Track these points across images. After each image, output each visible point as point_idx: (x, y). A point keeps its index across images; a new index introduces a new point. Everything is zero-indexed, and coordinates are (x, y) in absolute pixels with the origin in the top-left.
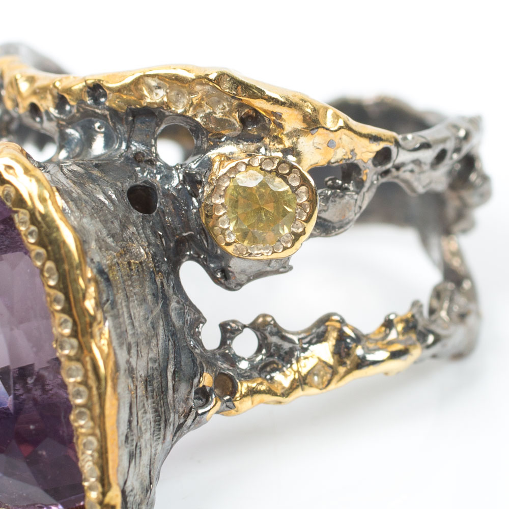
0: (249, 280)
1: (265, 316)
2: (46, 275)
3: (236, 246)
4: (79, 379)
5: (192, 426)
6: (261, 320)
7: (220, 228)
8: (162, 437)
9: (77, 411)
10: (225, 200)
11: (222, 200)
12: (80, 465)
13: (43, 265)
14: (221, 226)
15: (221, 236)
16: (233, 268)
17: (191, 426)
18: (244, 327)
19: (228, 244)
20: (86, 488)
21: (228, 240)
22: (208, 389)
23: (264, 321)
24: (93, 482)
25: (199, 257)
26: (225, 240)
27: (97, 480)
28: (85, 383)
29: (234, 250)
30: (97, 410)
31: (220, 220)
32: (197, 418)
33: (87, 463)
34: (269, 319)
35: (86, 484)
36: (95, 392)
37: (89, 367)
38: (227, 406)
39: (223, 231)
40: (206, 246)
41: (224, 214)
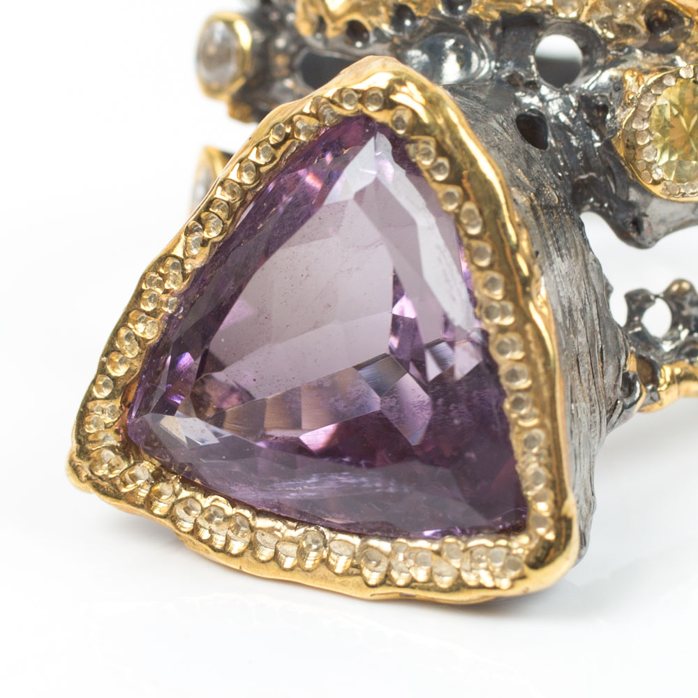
0: (667, 233)
1: (680, 282)
2: (465, 221)
3: (665, 185)
4: (519, 355)
5: (617, 423)
6: (675, 288)
7: (645, 161)
8: (598, 432)
9: (512, 398)
10: (651, 124)
11: (646, 125)
12: (518, 470)
13: (460, 207)
14: (646, 159)
15: (646, 172)
16: (650, 216)
17: (615, 423)
18: (657, 296)
19: (656, 183)
20: (530, 498)
21: (656, 177)
22: (631, 376)
23: (680, 289)
24: (541, 490)
25: (602, 206)
26: (651, 176)
27: (546, 486)
28: (527, 359)
29: (663, 190)
30: (546, 394)
31: (644, 150)
32: (624, 413)
33: (530, 466)
34: (685, 286)
35: (530, 494)
36: (541, 369)
37: (530, 337)
38: (652, 398)
39: (649, 165)
40: (614, 190)
41: (649, 143)
